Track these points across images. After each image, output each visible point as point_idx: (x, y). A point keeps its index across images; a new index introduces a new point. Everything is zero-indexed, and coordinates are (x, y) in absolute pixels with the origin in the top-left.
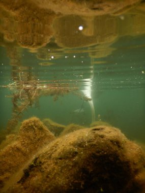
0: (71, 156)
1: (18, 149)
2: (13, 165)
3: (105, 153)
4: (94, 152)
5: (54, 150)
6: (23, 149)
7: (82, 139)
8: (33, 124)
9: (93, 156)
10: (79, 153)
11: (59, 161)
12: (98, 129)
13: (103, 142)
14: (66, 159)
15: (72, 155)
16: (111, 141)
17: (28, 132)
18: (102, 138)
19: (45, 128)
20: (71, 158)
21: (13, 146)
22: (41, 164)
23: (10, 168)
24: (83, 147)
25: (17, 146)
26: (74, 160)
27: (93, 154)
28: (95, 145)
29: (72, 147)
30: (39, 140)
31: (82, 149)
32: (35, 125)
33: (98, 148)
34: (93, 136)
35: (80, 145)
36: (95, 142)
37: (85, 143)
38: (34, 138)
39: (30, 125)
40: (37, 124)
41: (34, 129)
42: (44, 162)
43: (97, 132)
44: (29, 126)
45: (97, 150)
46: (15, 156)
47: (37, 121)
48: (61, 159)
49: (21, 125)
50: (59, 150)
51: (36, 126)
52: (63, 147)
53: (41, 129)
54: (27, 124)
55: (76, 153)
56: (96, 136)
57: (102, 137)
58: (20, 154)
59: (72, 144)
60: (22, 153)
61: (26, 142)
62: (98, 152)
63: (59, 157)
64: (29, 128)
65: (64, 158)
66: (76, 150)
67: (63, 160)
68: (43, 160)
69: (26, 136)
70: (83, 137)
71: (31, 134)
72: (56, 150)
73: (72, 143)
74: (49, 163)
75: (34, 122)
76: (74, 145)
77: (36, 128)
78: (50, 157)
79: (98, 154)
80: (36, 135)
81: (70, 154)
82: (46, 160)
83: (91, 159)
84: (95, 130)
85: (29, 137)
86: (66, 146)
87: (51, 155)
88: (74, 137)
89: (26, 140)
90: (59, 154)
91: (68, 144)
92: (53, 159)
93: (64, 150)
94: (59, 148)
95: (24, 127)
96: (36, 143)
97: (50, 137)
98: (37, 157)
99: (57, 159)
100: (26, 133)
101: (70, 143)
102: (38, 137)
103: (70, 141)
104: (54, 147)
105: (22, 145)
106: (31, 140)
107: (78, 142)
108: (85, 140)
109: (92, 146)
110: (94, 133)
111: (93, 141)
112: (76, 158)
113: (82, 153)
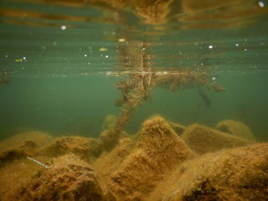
1: (144, 161)
2: (141, 182)
5: (229, 173)
6: (150, 160)
8: (158, 126)
11: (244, 190)
17: (153, 137)
19: (173, 132)
22: (214, 192)
23: (138, 185)
25: (143, 155)
29: (260, 171)
30: (167, 147)
38: (162, 145)
39: (154, 127)
40: (162, 127)
41: (159, 133)
42: (220, 190)
44: (153, 129)
46: (141, 169)
47: (162, 122)
48: (246, 187)
50: (238, 174)
52: (244, 170)
53: (168, 133)
54: (151, 125)
59: (260, 167)
63: (243, 185)
64: (154, 131)
65: (252, 187)
68: (217, 187)
69: (151, 143)
71: (156, 139)
72: (232, 174)
73: (258, 165)
74: (229, 192)
75: (159, 123)
77: (162, 132)
78: (227, 183)
80: (163, 141)
82: (221, 187)
85: (155, 144)
86: (250, 170)
87: (227, 180)
88: (257, 155)
89: (152, 148)
90: (242, 180)
91: (253, 167)
92: (233, 186)
93: (247, 175)
94: (237, 171)
95: (148, 130)
96: (164, 152)
97: (179, 144)
98: (205, 180)
99: (240, 187)
100: (151, 138)
101: (254, 165)
102: (166, 144)
103: (252, 162)
104: (227, 169)
105: (148, 155)
106: (158, 148)
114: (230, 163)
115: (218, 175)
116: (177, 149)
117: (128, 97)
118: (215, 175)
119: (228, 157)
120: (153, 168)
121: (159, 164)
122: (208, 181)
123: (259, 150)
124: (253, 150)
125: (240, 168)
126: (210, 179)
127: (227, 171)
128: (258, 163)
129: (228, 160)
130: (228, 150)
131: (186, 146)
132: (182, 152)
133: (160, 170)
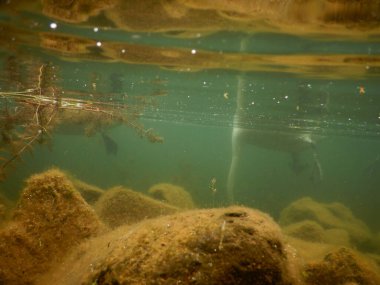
0: (187, 271)
1: (20, 241)
2: (8, 277)
3: (259, 267)
4: (236, 264)
5: (143, 256)
6: (31, 240)
7: (208, 234)
8: (52, 184)
9: (235, 272)
10: (204, 265)
11: (160, 281)
12: (237, 215)
13: (254, 242)
14: (176, 278)
15: (189, 269)
16: (269, 242)
17: (42, 202)
18: (251, 234)
19: (77, 195)
20: (188, 275)
21: (8, 234)
24: (210, 251)
25: (18, 232)
26: (193, 279)
27: (233, 266)
28: (237, 249)
29: (186, 250)
30: (65, 220)
31: (210, 255)
32: (56, 186)
33: (243, 255)
34: (231, 229)
35: (206, 247)
36: (237, 243)
37: (217, 242)
38: (55, 216)
39: (46, 186)
40: (60, 186)
41: (54, 196)
43: (237, 220)
44: (44, 190)
45: (243, 259)
46: (11, 256)
47: (62, 179)
48: (164, 276)
49: (26, 185)
50: (155, 257)
51: (58, 190)
52: (165, 249)
53: (68, 196)
54: (40, 183)
55: (198, 264)
56: (238, 229)
57: (250, 232)
58: (24, 251)
59: (187, 245)
60: (29, 248)
61: (38, 224)
62: (245, 264)
63: (160, 272)
64: (44, 193)
65: (172, 276)
66: (197, 257)
67: (169, 279)
68: (121, 278)
69: (36, 211)
70: (207, 229)
72: (148, 255)
73: (185, 241)
75: (55, 180)
76: (191, 245)
77: (59, 195)
78: (137, 271)
79: (243, 269)
80: (58, 209)
81: (184, 266)
82: (128, 279)
83: (230, 278)
84: (232, 215)
85: (43, 214)
86: (173, 248)
87: (138, 265)
88: (185, 227)
89: (38, 221)
90: (160, 265)
91: (177, 244)
92: (146, 276)
93: (168, 256)
94: (155, 251)
95: (33, 191)
96: (57, 227)
97: (86, 215)
98: (105, 269)
99: (155, 277)
100: (37, 204)
101: (179, 241)
102: (64, 214)
103: (177, 237)
104: (141, 248)
105: (28, 230)
106: (48, 220)
107: (200, 240)
108: (216, 238)
109: (232, 250)
110: (231, 222)
111: (233, 241)
112: (198, 276)
113: (211, 265)
114: (147, 240)
115: (126, 260)
116: (80, 222)
117: (10, 136)
118: (122, 259)
119: (146, 231)
120: (33, 253)
121: (47, 246)
122: (109, 270)
123: (189, 220)
124: (182, 219)
125: (160, 246)
126: (113, 267)
127: (140, 253)
128: (185, 238)
129: (145, 236)
130: (149, 221)
131: (97, 217)
132: (89, 226)
133: (47, 256)
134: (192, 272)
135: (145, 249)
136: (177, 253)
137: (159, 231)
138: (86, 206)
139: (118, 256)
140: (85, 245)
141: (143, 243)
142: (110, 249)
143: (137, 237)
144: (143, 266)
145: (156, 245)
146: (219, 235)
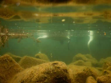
3: (61, 77)
4: (56, 76)
5: (32, 77)
7: (48, 69)
9: (56, 79)
10: (47, 78)
13: (60, 70)
14: (41, 82)
15: (44, 79)
16: (64, 70)
17: (3, 64)
19: (14, 60)
20: (44, 81)
24: (49, 74)
27: (55, 77)
29: (43, 74)
32: (7, 59)
34: (54, 68)
35: (48, 73)
36: (56, 71)
37: (51, 71)
38: (8, 67)
39: (4, 59)
41: (7, 61)
43: (55, 65)
44: (4, 60)
45: (57, 75)
47: (9, 56)
50: (35, 77)
52: (37, 74)
53: (11, 61)
55: (46, 78)
56: (56, 67)
57: (59, 68)
61: (3, 70)
62: (58, 76)
63: (36, 81)
66: (46, 76)
67: (39, 82)
70: (48, 68)
72: (33, 77)
73: (42, 72)
75: (7, 57)
76: (44, 73)
77: (8, 61)
78: (31, 81)
79: (58, 77)
80: (8, 65)
81: (43, 78)
84: (54, 64)
87: (31, 80)
88: (43, 68)
90: (36, 79)
91: (41, 73)
92: (33, 82)
94: (35, 75)
98: (22, 81)
101: (41, 72)
102: (10, 66)
103: (41, 71)
104: (31, 75)
106: (6, 69)
107: (46, 71)
108: (50, 70)
109: (54, 73)
110: (54, 66)
111: (54, 71)
112: (46, 81)
113: (49, 77)
114: (33, 72)
115: (28, 78)
116: (15, 68)
118: (26, 78)
121: (6, 76)
122: (23, 82)
124: (42, 66)
125: (36, 74)
126: (24, 81)
127: (31, 76)
129: (32, 72)
131: (20, 66)
132: (18, 69)
134: (45, 80)
135: (32, 75)
136: (41, 75)
137: (36, 70)
138: (16, 63)
139: (25, 78)
140: (17, 75)
141: (32, 74)
142: (24, 76)
143: (30, 72)
144: (32, 80)
145: (35, 74)
146: (51, 69)
